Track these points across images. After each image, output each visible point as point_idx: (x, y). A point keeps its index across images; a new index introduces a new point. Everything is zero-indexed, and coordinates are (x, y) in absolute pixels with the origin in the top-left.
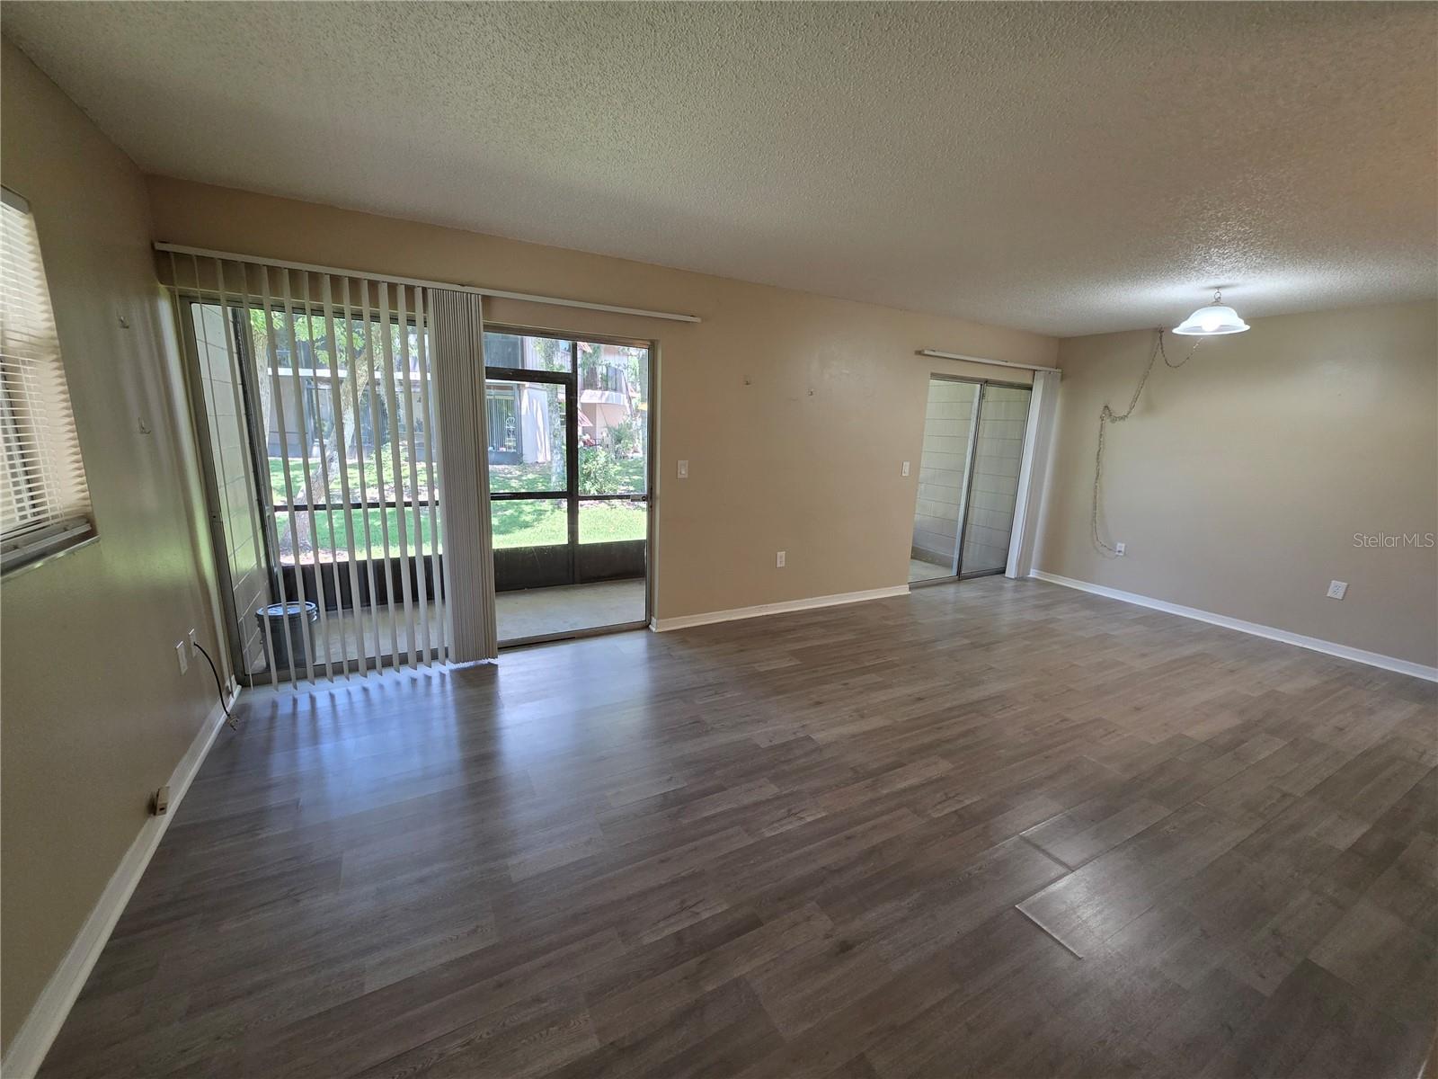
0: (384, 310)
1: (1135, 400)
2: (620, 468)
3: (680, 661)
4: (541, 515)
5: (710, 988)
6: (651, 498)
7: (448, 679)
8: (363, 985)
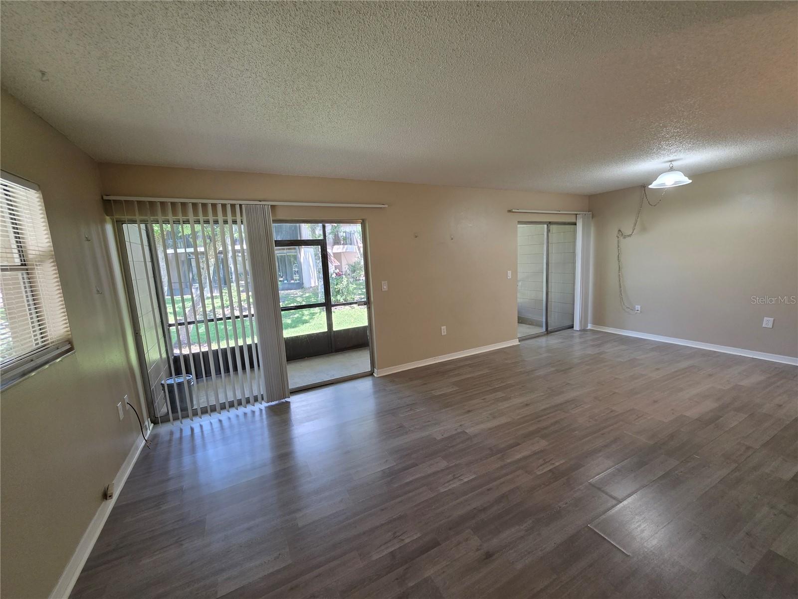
0: (220, 218)
1: (635, 225)
2: (355, 286)
3: (391, 392)
4: (314, 315)
5: (411, 584)
6: (369, 303)
7: (264, 412)
8: (216, 593)
